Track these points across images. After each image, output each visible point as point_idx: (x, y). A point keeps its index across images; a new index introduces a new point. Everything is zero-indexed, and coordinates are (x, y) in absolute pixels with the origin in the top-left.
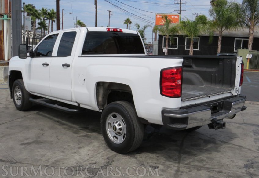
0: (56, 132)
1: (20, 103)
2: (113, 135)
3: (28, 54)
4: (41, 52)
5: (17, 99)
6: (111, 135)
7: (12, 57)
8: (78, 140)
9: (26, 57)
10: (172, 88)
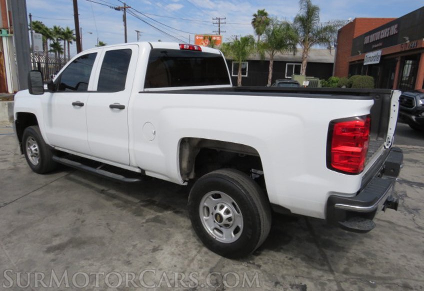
0: (104, 215)
1: (38, 162)
2: (213, 227)
3: (46, 87)
4: (67, 83)
5: (32, 156)
6: (210, 227)
7: (19, 91)
8: (146, 231)
9: (41, 91)
10: (348, 156)
